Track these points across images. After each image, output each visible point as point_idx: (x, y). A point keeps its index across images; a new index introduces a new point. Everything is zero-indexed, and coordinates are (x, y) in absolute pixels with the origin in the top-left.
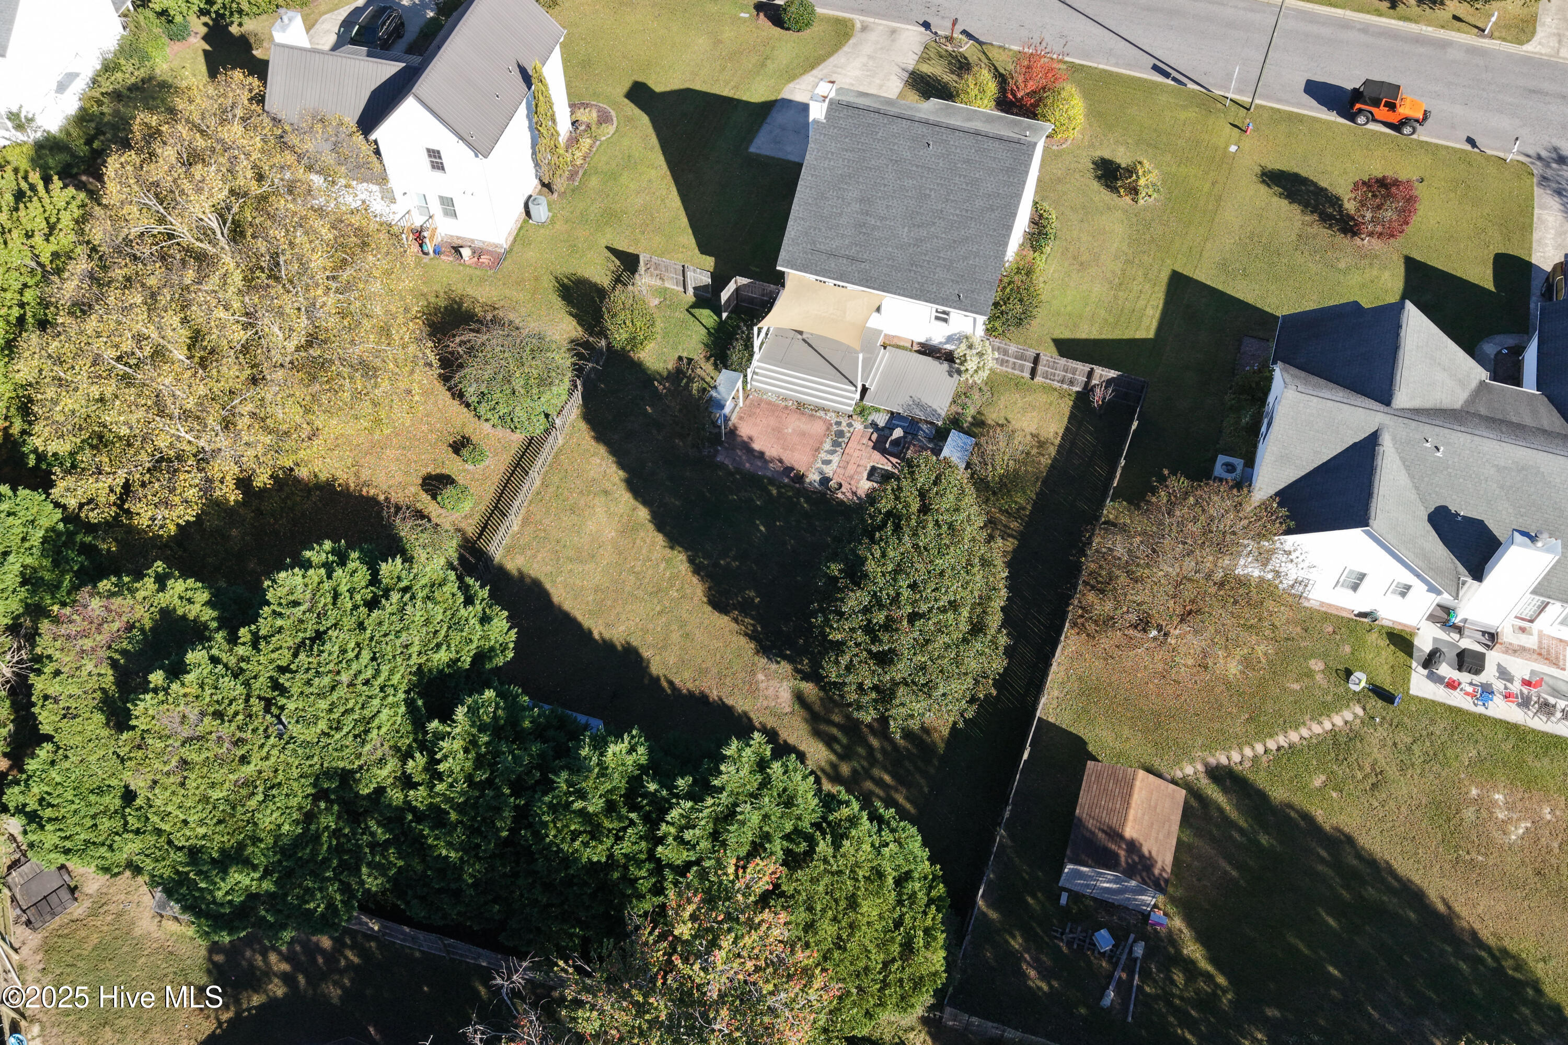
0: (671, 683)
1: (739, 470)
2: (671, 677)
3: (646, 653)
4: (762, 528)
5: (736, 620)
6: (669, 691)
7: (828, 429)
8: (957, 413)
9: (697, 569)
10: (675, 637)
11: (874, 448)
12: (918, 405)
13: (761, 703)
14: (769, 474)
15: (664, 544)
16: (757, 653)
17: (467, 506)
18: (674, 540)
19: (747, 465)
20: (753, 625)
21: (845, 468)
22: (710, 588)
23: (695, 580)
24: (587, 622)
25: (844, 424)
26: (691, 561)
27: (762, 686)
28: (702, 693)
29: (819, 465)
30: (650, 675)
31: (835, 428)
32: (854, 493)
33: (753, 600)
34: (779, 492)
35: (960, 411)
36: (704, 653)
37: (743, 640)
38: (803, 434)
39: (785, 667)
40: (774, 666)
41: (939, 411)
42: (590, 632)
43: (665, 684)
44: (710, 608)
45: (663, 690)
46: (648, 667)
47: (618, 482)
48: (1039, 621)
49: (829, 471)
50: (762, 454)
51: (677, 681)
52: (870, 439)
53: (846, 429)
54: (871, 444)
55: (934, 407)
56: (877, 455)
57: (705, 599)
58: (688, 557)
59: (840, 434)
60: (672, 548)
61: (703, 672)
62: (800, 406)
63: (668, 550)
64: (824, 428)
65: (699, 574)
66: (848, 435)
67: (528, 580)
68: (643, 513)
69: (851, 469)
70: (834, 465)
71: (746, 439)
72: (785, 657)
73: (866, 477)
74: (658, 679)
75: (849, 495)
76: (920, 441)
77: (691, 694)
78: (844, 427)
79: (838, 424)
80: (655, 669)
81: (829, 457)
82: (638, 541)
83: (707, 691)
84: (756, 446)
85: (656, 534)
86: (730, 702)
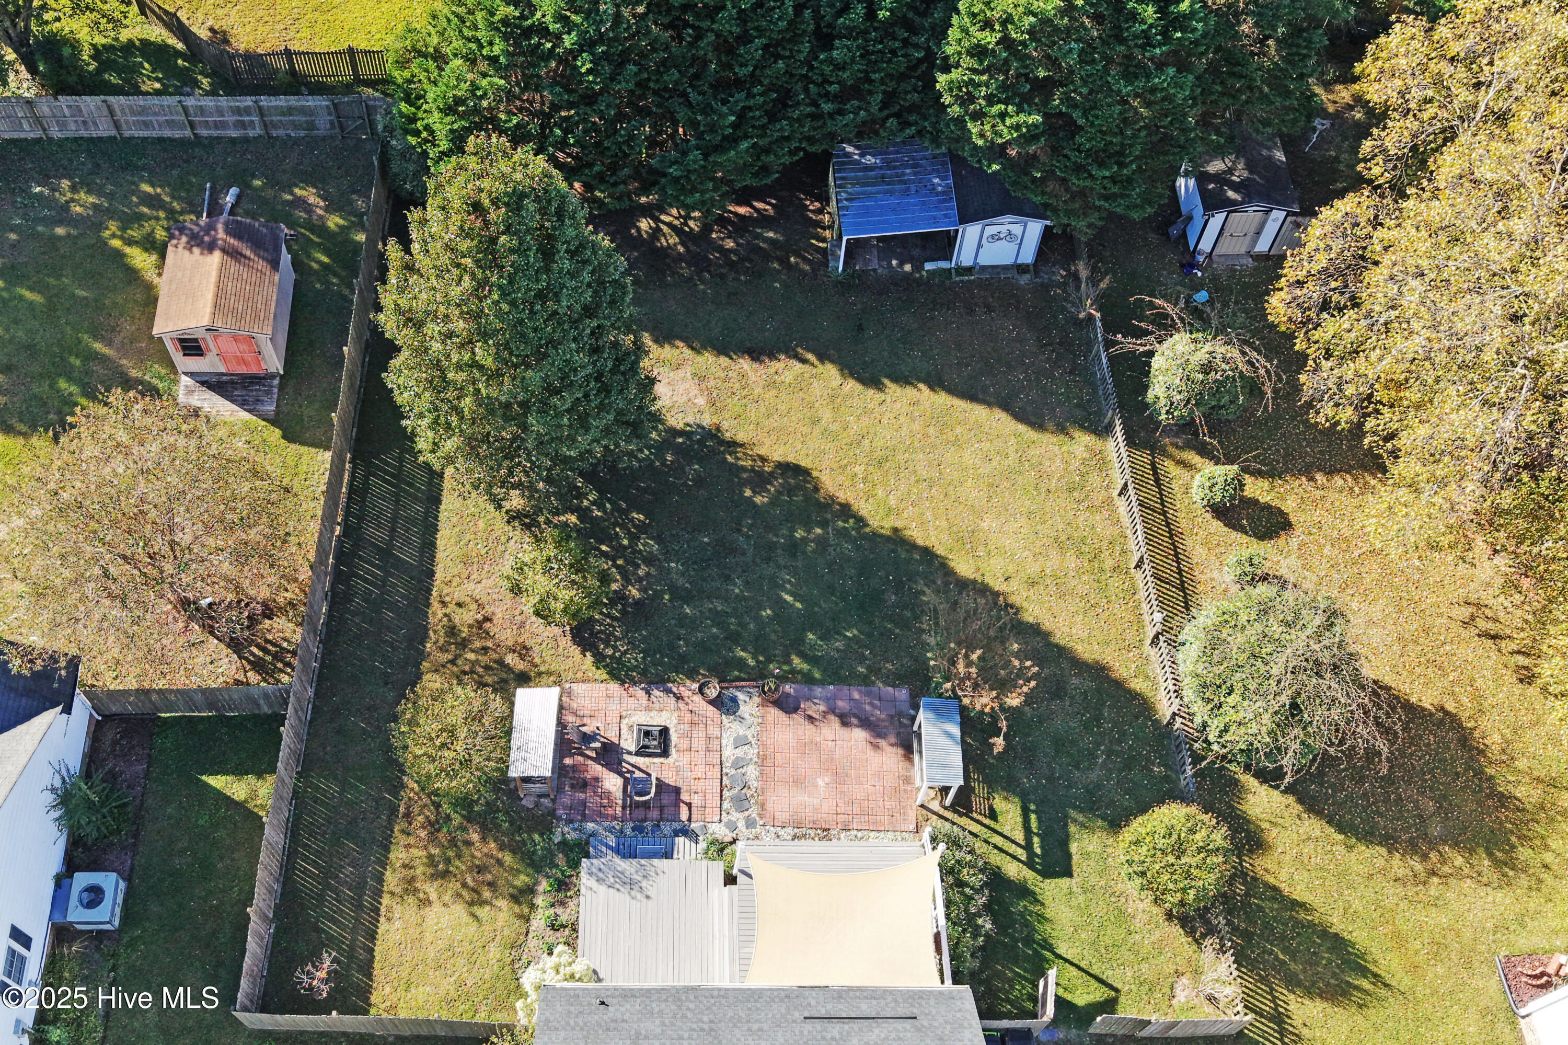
0: (804, 361)
1: (865, 681)
2: (806, 367)
3: (852, 385)
4: (788, 598)
5: (763, 459)
6: (800, 350)
7: (763, 806)
8: (562, 904)
9: (846, 510)
10: (827, 415)
11: (677, 791)
12: (631, 884)
13: (688, 371)
14: (818, 691)
15: (908, 533)
16: (718, 429)
17: (1197, 494)
18: (897, 539)
19: (856, 695)
20: (738, 459)
21: (708, 738)
22: (816, 489)
23: (843, 496)
24: (943, 399)
25: (741, 825)
26: (861, 521)
27: (695, 391)
28: (761, 362)
29: (749, 734)
30: (832, 362)
31: (753, 813)
32: (679, 698)
33: (754, 492)
34: (789, 662)
35: (560, 910)
36: (783, 408)
37: (741, 437)
38: (798, 782)
39: (676, 421)
40: (690, 419)
41: (592, 883)
42: (932, 388)
43: (810, 357)
44: (803, 464)
45: (808, 350)
46: (841, 370)
47: (1025, 604)
48: (366, 580)
49: (732, 728)
50: (845, 724)
51: (798, 366)
52: (689, 805)
53: (735, 816)
54: (684, 797)
55: (602, 889)
56: (670, 779)
57: (815, 474)
58: (867, 525)
59: (741, 803)
60: (895, 530)
61: (771, 384)
62: (825, 833)
63: (899, 524)
64: (769, 806)
65: (840, 504)
66: (726, 805)
67: (1051, 426)
68: (963, 567)
69: (699, 743)
70: (728, 740)
71: (883, 743)
72: (682, 433)
73: (672, 732)
74: (822, 358)
75: (683, 690)
76: (610, 830)
77: (772, 356)
78: (738, 818)
79: (750, 824)
80: (830, 371)
81: (740, 752)
82: (944, 524)
83: (755, 365)
84: (859, 735)
85: (928, 544)
86: (724, 361)
